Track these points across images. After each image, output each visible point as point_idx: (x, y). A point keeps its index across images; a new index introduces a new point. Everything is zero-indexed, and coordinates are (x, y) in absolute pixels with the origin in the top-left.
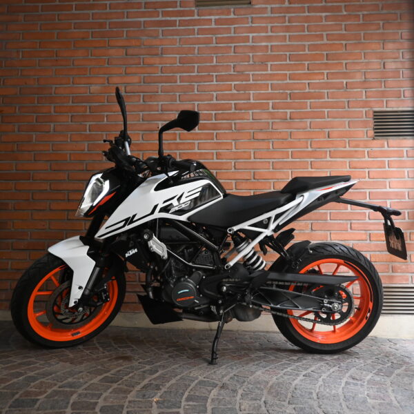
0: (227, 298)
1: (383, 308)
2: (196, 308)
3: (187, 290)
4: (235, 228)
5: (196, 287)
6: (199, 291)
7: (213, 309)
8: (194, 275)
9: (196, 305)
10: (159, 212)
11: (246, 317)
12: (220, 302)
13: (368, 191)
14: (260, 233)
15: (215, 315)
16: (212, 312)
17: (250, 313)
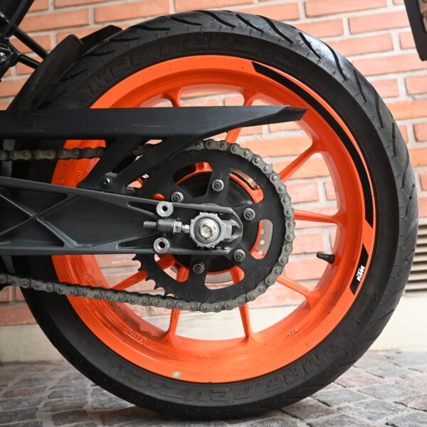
1: (418, 250)
13: (345, 17)
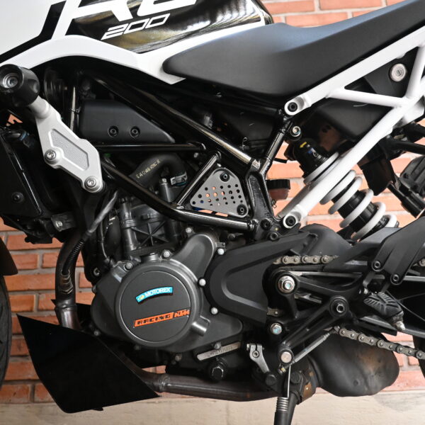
0: (297, 316)
2: (201, 357)
3: (168, 290)
4: (310, 98)
5: (197, 284)
6: (209, 297)
7: (256, 353)
8: (189, 247)
9: (199, 343)
10: (69, 33)
11: (360, 381)
12: (277, 329)
14: (385, 110)
15: (264, 376)
16: (254, 364)
17: (370, 368)
